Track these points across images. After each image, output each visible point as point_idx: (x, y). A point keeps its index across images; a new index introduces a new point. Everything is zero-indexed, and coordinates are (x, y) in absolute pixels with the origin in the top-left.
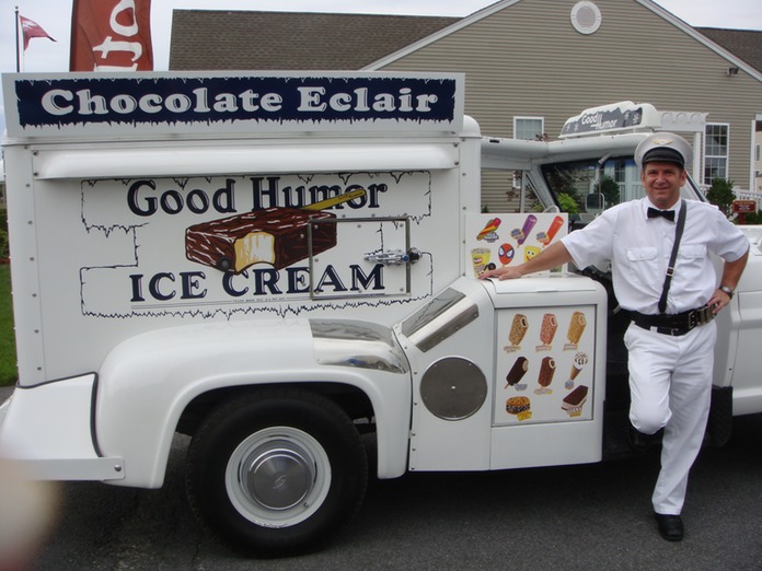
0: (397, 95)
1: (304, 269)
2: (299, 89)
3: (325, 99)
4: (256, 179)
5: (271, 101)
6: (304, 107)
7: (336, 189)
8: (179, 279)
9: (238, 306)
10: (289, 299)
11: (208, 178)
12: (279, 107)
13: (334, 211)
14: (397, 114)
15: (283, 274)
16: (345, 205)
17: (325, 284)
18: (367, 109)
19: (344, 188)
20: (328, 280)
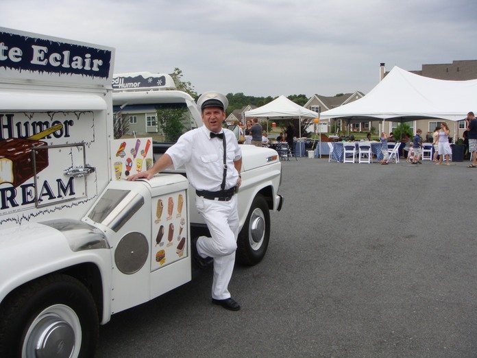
0: (84, 58)
1: (31, 185)
2: (33, 47)
3: (47, 56)
5: (15, 54)
6: (35, 61)
7: (47, 123)
10: (24, 210)
12: (20, 59)
13: (46, 140)
14: (82, 72)
15: (19, 190)
16: (52, 135)
17: (44, 195)
18: (68, 66)
19: (51, 123)
20: (45, 192)
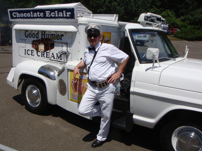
0: (63, 12)
1: (48, 53)
2: (46, 12)
3: (50, 14)
4: (42, 31)
5: (42, 14)
6: (47, 16)
7: (55, 35)
8: (31, 51)
9: (39, 59)
10: (46, 59)
12: (43, 16)
13: (54, 40)
14: (63, 17)
15: (45, 53)
16: (56, 39)
17: (52, 57)
18: (58, 16)
19: (56, 35)
20: (52, 56)
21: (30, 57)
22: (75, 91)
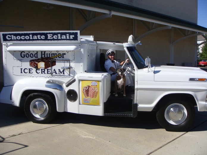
0: (66, 36)
1: (50, 69)
2: (48, 35)
3: (52, 36)
4: (42, 52)
5: (43, 37)
6: (49, 38)
7: (56, 54)
8: (28, 70)
9: (38, 76)
10: (47, 75)
11: (33, 51)
12: (44, 38)
13: (56, 58)
14: (66, 39)
15: (46, 70)
16: (58, 57)
18: (61, 38)
19: (57, 54)
20: (54, 72)
21: (28, 75)
22: (86, 96)
